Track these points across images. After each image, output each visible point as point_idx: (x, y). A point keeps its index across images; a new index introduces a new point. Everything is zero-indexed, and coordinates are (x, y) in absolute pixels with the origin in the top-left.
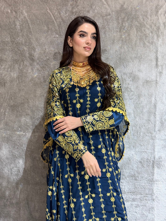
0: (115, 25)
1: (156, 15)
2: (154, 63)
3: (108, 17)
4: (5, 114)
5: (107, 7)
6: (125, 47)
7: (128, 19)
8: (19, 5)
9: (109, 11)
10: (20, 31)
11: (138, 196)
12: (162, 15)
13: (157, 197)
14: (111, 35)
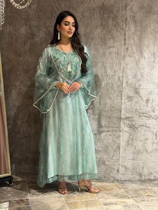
0: (98, 16)
1: (125, 10)
2: (123, 42)
4: (20, 75)
5: (93, 3)
6: (105, 31)
7: (107, 12)
9: (94, 6)
11: (111, 129)
12: (129, 11)
13: (122, 129)
14: (95, 22)
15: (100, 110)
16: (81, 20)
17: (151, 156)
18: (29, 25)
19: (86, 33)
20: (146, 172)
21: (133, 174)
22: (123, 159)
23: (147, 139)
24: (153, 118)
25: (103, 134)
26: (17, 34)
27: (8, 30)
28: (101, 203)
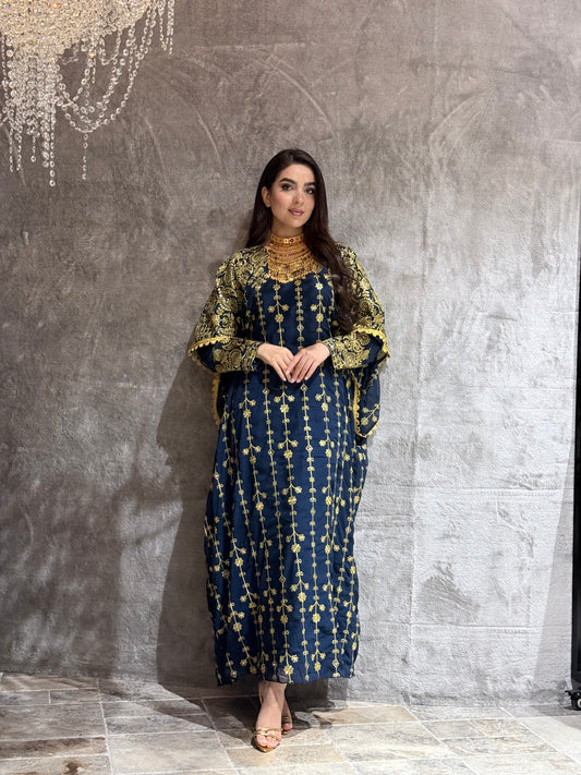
0: (342, 159)
1: (425, 142)
2: (419, 240)
3: (327, 141)
4: (92, 343)
5: (326, 121)
6: (361, 205)
7: (367, 148)
8: (136, 105)
9: (329, 128)
10: (134, 162)
11: (381, 519)
12: (436, 144)
13: (419, 519)
17: (516, 612)
20: (498, 666)
21: (456, 674)
22: (420, 620)
23: (500, 554)
24: (521, 485)
28: (343, 753)
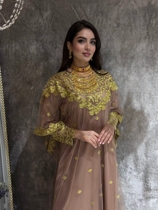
0: (142, 22)
4: (32, 111)
5: (134, 3)
6: (153, 46)
14: (137, 33)
15: (147, 165)
16: (114, 31)
18: (41, 42)
19: (122, 49)
25: (152, 201)
26: (25, 54)
27: (14, 49)
